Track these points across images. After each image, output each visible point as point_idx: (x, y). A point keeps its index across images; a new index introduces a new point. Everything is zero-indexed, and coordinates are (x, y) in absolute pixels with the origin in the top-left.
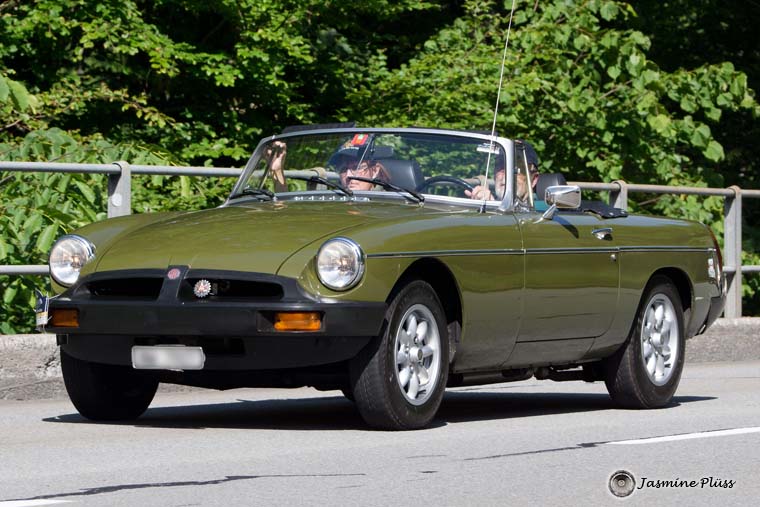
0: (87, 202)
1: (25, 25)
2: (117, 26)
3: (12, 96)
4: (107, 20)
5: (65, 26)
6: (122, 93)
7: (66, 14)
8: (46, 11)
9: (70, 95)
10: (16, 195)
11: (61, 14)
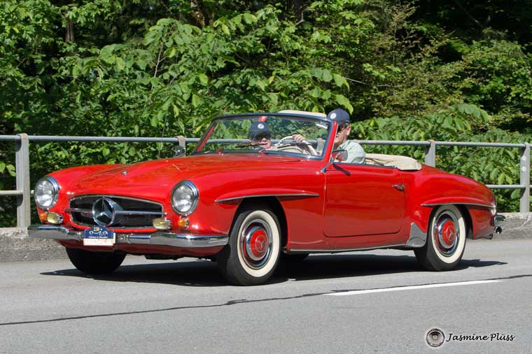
0: (511, 159)
1: (488, 87)
2: (525, 88)
3: (481, 116)
4: (521, 85)
5: (504, 88)
6: (527, 115)
7: (505, 83)
8: (496, 82)
9: (506, 115)
10: (482, 156)
11: (503, 83)
